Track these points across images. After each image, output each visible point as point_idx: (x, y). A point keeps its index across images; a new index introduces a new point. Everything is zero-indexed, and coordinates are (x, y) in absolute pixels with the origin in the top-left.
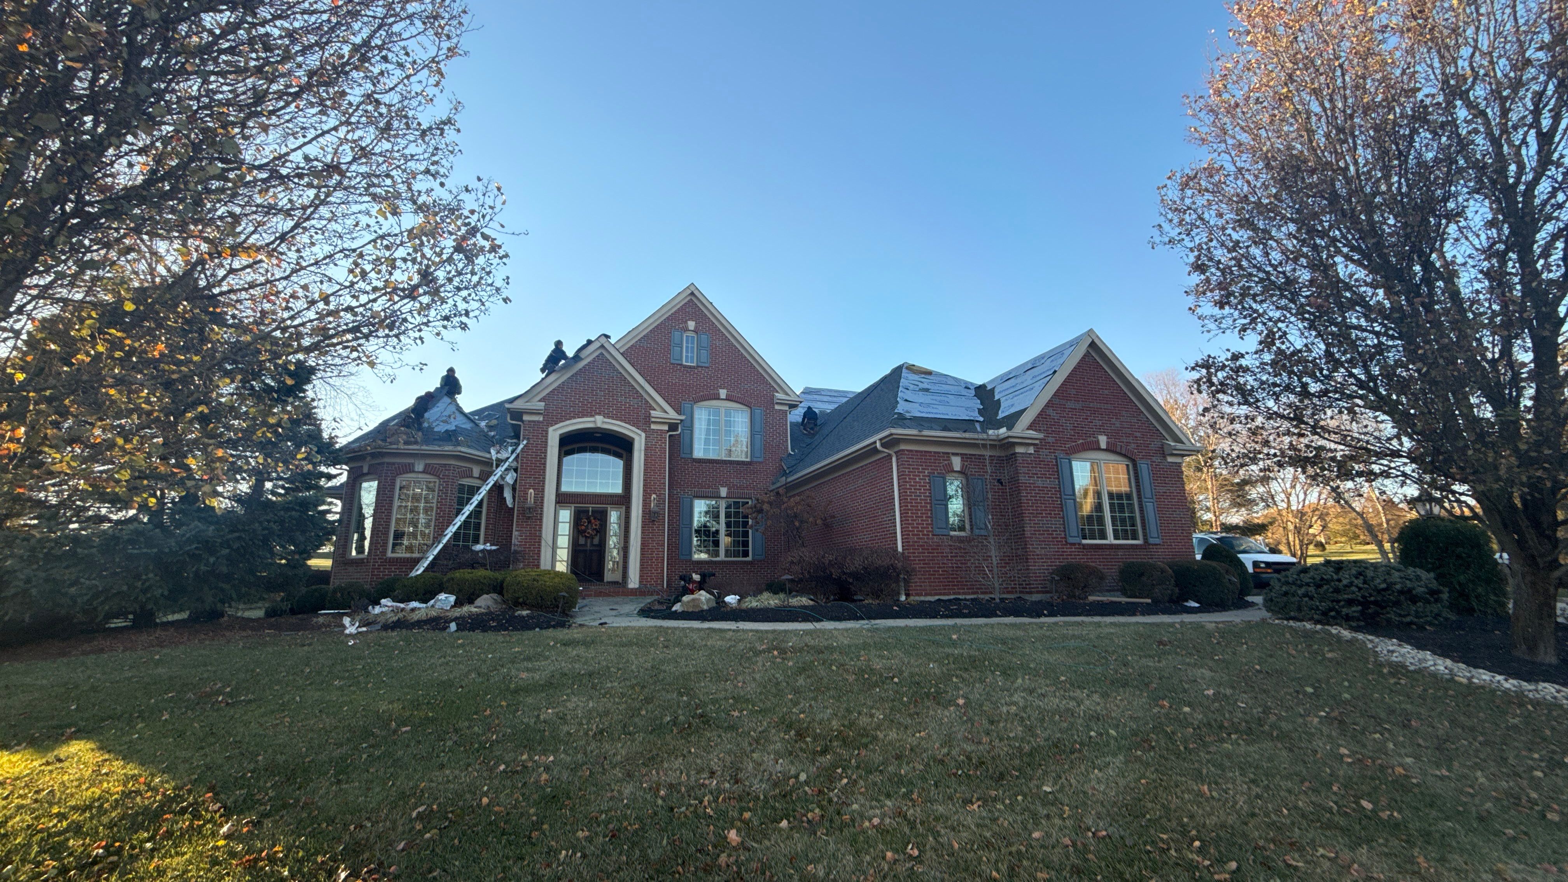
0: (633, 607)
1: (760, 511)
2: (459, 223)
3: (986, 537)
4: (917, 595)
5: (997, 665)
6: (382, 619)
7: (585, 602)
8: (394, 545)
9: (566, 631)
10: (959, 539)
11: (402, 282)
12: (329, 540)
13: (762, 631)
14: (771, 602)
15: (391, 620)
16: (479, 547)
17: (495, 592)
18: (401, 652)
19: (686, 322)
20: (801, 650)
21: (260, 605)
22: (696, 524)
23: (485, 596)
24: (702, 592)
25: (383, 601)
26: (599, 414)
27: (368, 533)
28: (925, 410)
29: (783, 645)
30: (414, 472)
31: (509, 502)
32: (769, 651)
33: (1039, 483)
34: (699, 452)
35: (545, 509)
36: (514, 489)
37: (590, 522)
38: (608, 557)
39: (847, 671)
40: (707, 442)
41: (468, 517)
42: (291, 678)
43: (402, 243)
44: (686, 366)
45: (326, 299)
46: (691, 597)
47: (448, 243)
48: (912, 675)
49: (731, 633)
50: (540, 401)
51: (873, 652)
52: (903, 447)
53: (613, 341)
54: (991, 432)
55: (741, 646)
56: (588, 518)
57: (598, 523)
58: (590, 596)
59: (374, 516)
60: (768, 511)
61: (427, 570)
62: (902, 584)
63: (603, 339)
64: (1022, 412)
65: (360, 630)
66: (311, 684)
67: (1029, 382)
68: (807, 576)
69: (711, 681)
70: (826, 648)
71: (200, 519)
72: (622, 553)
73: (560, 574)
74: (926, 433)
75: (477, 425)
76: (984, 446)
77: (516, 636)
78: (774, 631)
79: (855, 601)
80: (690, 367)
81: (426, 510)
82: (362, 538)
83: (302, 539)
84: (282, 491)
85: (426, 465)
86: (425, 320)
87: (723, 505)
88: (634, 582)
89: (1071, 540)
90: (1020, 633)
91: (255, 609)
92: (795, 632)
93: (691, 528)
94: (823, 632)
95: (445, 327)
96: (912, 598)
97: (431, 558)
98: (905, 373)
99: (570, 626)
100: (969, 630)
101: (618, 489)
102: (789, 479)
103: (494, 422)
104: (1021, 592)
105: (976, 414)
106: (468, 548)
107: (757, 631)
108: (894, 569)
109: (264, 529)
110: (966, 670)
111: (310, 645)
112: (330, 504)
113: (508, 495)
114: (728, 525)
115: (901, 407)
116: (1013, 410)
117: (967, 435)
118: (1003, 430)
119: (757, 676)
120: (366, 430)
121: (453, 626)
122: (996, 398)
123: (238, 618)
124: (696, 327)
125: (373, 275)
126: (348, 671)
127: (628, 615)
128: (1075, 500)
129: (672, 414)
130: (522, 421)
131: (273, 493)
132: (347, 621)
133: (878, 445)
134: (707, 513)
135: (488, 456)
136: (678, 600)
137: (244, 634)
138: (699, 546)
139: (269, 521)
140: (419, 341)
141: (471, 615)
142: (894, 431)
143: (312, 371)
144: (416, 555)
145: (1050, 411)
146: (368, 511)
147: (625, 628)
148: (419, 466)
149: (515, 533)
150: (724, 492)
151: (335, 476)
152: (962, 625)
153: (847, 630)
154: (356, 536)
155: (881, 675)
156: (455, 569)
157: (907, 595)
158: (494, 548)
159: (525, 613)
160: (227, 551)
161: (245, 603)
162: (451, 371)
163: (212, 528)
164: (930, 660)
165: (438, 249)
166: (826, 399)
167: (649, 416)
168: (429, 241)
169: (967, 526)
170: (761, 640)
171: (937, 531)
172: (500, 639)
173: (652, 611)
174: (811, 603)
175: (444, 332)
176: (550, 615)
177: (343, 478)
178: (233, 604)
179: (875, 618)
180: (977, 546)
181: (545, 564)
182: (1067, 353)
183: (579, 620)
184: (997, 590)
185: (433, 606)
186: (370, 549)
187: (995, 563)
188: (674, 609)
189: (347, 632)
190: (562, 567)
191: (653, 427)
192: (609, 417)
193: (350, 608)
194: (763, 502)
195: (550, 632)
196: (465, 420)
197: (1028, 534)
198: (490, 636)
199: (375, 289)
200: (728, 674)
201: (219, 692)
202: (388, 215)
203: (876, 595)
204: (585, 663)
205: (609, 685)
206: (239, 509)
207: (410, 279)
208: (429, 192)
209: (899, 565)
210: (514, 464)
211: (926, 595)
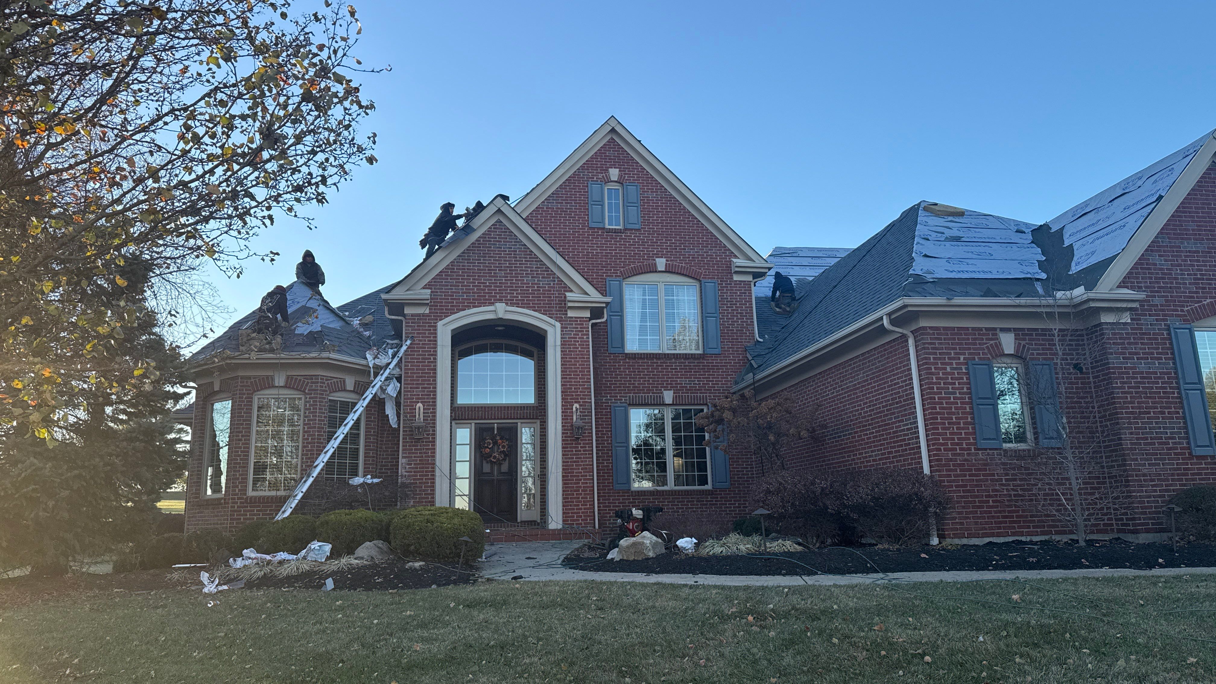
0: (556, 555)
1: (720, 421)
2: (306, 63)
3: (1060, 450)
4: (956, 536)
5: (1085, 640)
6: (245, 575)
7: (494, 548)
8: (255, 481)
9: (469, 588)
10: (1017, 454)
11: (242, 146)
12: (180, 476)
13: (730, 588)
14: (741, 547)
15: (255, 576)
16: (358, 480)
17: (379, 538)
18: (269, 616)
19: (607, 170)
20: (786, 615)
21: (107, 558)
22: (633, 442)
23: (368, 544)
24: (646, 533)
25: (246, 552)
26: (500, 300)
27: (224, 466)
28: (956, 268)
29: (761, 608)
30: (274, 387)
31: (393, 421)
32: (741, 615)
33: (1142, 366)
34: (632, 345)
35: (438, 428)
36: (398, 404)
37: (495, 443)
38: (521, 489)
39: (854, 645)
40: (643, 330)
41: (341, 443)
42: (144, 647)
43: (240, 96)
44: (610, 231)
45: (154, 174)
46: (632, 540)
47: (296, 90)
48: (952, 652)
49: (687, 591)
50: (424, 288)
51: (893, 619)
52: (923, 323)
53: (512, 202)
54: (1059, 294)
55: (702, 608)
56: (493, 438)
57: (506, 444)
58: (501, 540)
59: (229, 444)
60: (730, 422)
61: (295, 511)
62: (932, 521)
63: (500, 202)
64: (1108, 262)
65: (220, 588)
66: (165, 656)
67: (1119, 215)
68: (791, 510)
69: (661, 656)
70: (823, 612)
71: (36, 455)
72: (538, 483)
73: (460, 513)
74: (957, 301)
75: (347, 323)
76: (1050, 315)
77: (407, 596)
78: (747, 588)
79: (864, 545)
80: (615, 231)
81: (293, 435)
82: (218, 473)
83: (149, 475)
84: (123, 417)
85: (288, 377)
86: (274, 193)
87: (669, 415)
88: (555, 521)
89: (1199, 451)
90: (1120, 592)
91: (101, 563)
92: (777, 589)
93: (627, 447)
94: (817, 589)
95: (298, 200)
96: (949, 541)
97: (300, 495)
98: (922, 217)
99: (475, 581)
100: (1038, 587)
101: (529, 398)
102: (758, 377)
103: (369, 318)
104: (1119, 531)
105: (1037, 269)
106: (345, 483)
107: (723, 588)
108: (920, 499)
109: (106, 464)
110: (1036, 645)
111: (164, 606)
112: (181, 430)
113: (390, 410)
114: (677, 441)
115: (919, 266)
116: (1093, 260)
117: (1022, 301)
118: (1079, 291)
119: (727, 651)
120: (212, 337)
121: (330, 584)
122: (1067, 243)
123: (83, 573)
124: (620, 176)
125: (207, 139)
126: (208, 640)
127: (549, 566)
128: (1202, 390)
129: (595, 296)
130: (404, 315)
131: (115, 420)
132: (205, 576)
133: (886, 322)
134: (648, 426)
135: (363, 362)
136: (614, 545)
137: (90, 594)
138: (640, 471)
139: (111, 455)
140: (268, 222)
141: (351, 569)
142: (908, 301)
143: (149, 266)
144: (282, 493)
145: (1155, 259)
146: (223, 439)
147: (546, 584)
148: (280, 380)
149: (402, 461)
150: (668, 396)
151: (182, 396)
152: (1026, 581)
153: (852, 587)
154: (210, 470)
155: (905, 652)
156: (330, 510)
157: (941, 537)
158: (376, 480)
159: (417, 565)
160: (67, 492)
161: (90, 556)
162: (308, 256)
163: (49, 465)
164: (978, 631)
165: (282, 99)
166: (805, 261)
167: (565, 300)
168: (270, 90)
169: (1029, 435)
170: (729, 599)
171: (983, 444)
172: (388, 599)
173: (582, 560)
174: (799, 548)
175: (297, 206)
176: (449, 568)
177: (192, 398)
178: (78, 557)
179: (893, 571)
180: (1046, 464)
181: (441, 500)
182: (1178, 169)
183: (487, 573)
184: (1082, 528)
185: (304, 558)
186: (226, 487)
187: (1075, 487)
188: (609, 557)
189: (206, 590)
190: (462, 503)
191: (570, 314)
192: (512, 305)
193: (208, 560)
194: (723, 409)
195: (450, 590)
196: (332, 318)
197: (1126, 444)
198: (376, 596)
199: (211, 157)
200: (685, 647)
201: (65, 664)
202: (221, 61)
203: (895, 536)
204: (496, 631)
205: (527, 661)
206: (77, 441)
207: (251, 141)
208: (268, 26)
209: (927, 494)
210: (397, 371)
211: (970, 536)
